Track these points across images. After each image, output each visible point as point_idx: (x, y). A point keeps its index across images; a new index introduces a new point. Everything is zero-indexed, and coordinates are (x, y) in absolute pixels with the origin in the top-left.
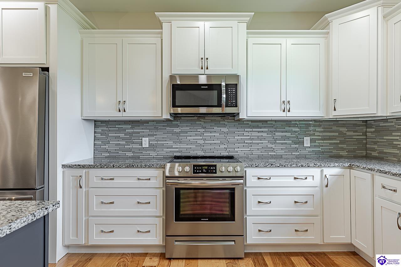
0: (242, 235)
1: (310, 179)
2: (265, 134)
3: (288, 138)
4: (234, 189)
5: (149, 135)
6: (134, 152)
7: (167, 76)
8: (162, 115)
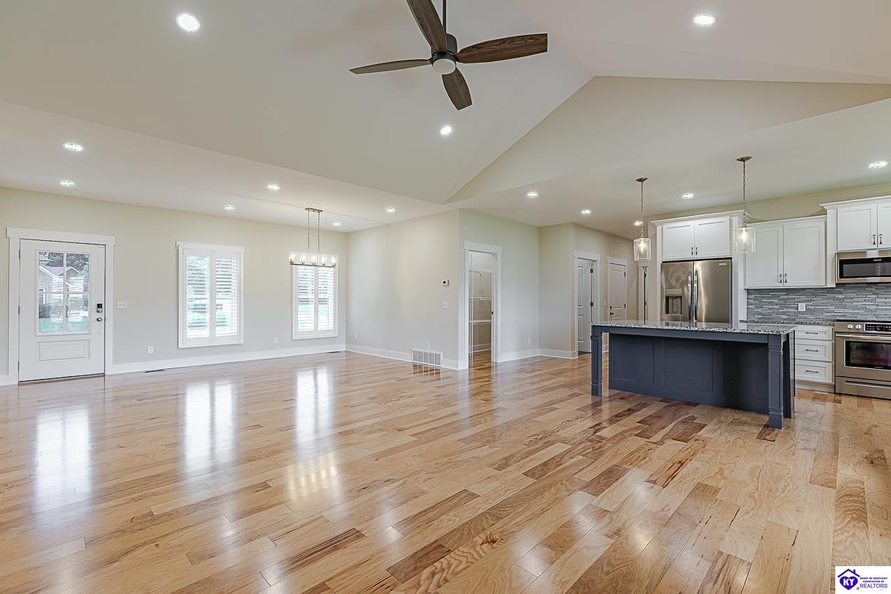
5: (806, 301)
7: (831, 252)
8: (826, 284)
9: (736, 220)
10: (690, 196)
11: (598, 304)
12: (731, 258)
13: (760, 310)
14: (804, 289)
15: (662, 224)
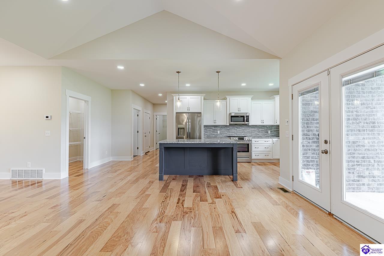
0: (251, 156)
1: (269, 142)
2: (256, 130)
3: (263, 131)
4: (249, 144)
5: (220, 130)
6: (215, 135)
7: (228, 113)
8: (227, 124)
9: (203, 98)
10: (188, 85)
11: (140, 132)
12: (201, 113)
13: (207, 134)
14: (219, 126)
15: (176, 96)
